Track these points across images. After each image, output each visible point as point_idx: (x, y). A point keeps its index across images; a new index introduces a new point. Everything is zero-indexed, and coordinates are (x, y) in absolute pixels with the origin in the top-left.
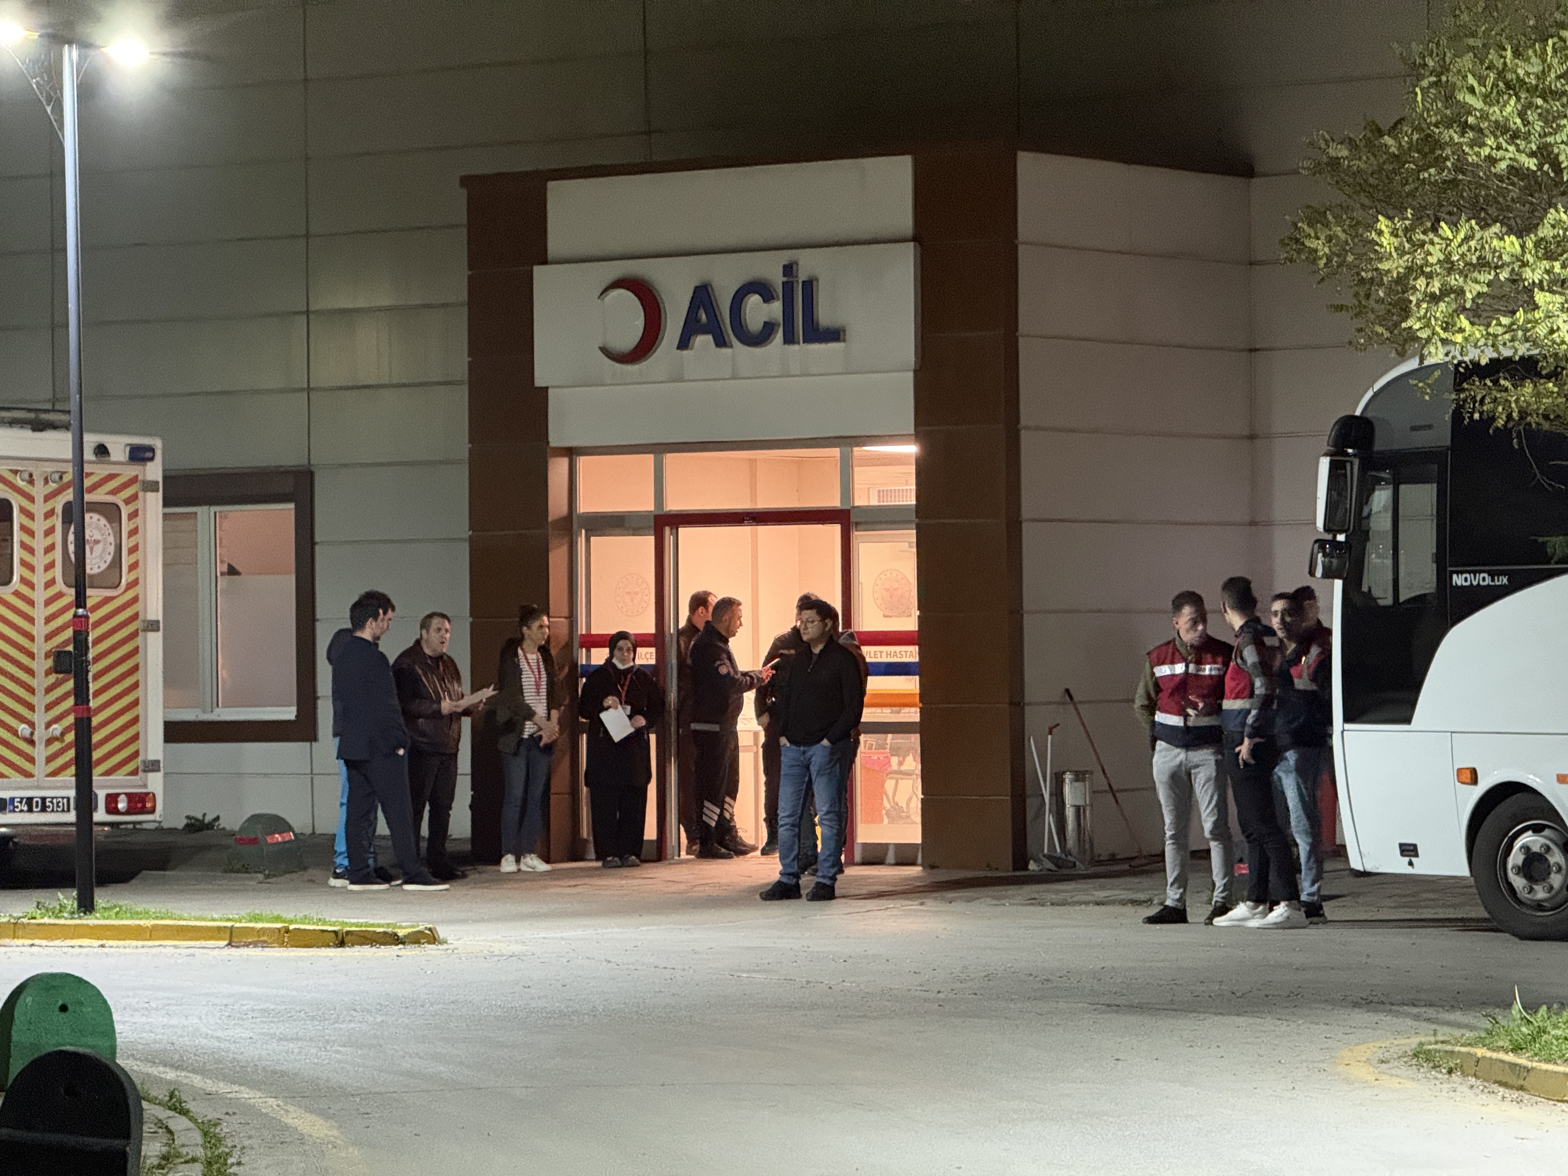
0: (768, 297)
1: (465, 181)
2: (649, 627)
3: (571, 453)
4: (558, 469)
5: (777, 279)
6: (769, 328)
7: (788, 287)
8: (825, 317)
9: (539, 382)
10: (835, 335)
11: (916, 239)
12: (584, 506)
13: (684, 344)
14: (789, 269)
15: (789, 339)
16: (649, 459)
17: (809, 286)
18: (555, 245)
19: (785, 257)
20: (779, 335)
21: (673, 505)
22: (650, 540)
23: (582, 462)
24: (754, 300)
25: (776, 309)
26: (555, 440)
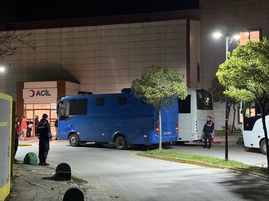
0: (44, 92)
1: (16, 82)
2: (32, 118)
3: (26, 104)
4: (25, 105)
5: (45, 91)
6: (44, 94)
7: (46, 91)
8: (49, 94)
9: (23, 98)
10: (50, 95)
11: (57, 88)
12: (26, 108)
13: (37, 95)
14: (46, 90)
15: (46, 95)
16: (33, 105)
17: (48, 91)
18: (25, 87)
19: (46, 89)
20: (45, 95)
21: (35, 108)
22: (33, 111)
23: (26, 105)
24: (43, 92)
25: (45, 93)
26: (24, 103)
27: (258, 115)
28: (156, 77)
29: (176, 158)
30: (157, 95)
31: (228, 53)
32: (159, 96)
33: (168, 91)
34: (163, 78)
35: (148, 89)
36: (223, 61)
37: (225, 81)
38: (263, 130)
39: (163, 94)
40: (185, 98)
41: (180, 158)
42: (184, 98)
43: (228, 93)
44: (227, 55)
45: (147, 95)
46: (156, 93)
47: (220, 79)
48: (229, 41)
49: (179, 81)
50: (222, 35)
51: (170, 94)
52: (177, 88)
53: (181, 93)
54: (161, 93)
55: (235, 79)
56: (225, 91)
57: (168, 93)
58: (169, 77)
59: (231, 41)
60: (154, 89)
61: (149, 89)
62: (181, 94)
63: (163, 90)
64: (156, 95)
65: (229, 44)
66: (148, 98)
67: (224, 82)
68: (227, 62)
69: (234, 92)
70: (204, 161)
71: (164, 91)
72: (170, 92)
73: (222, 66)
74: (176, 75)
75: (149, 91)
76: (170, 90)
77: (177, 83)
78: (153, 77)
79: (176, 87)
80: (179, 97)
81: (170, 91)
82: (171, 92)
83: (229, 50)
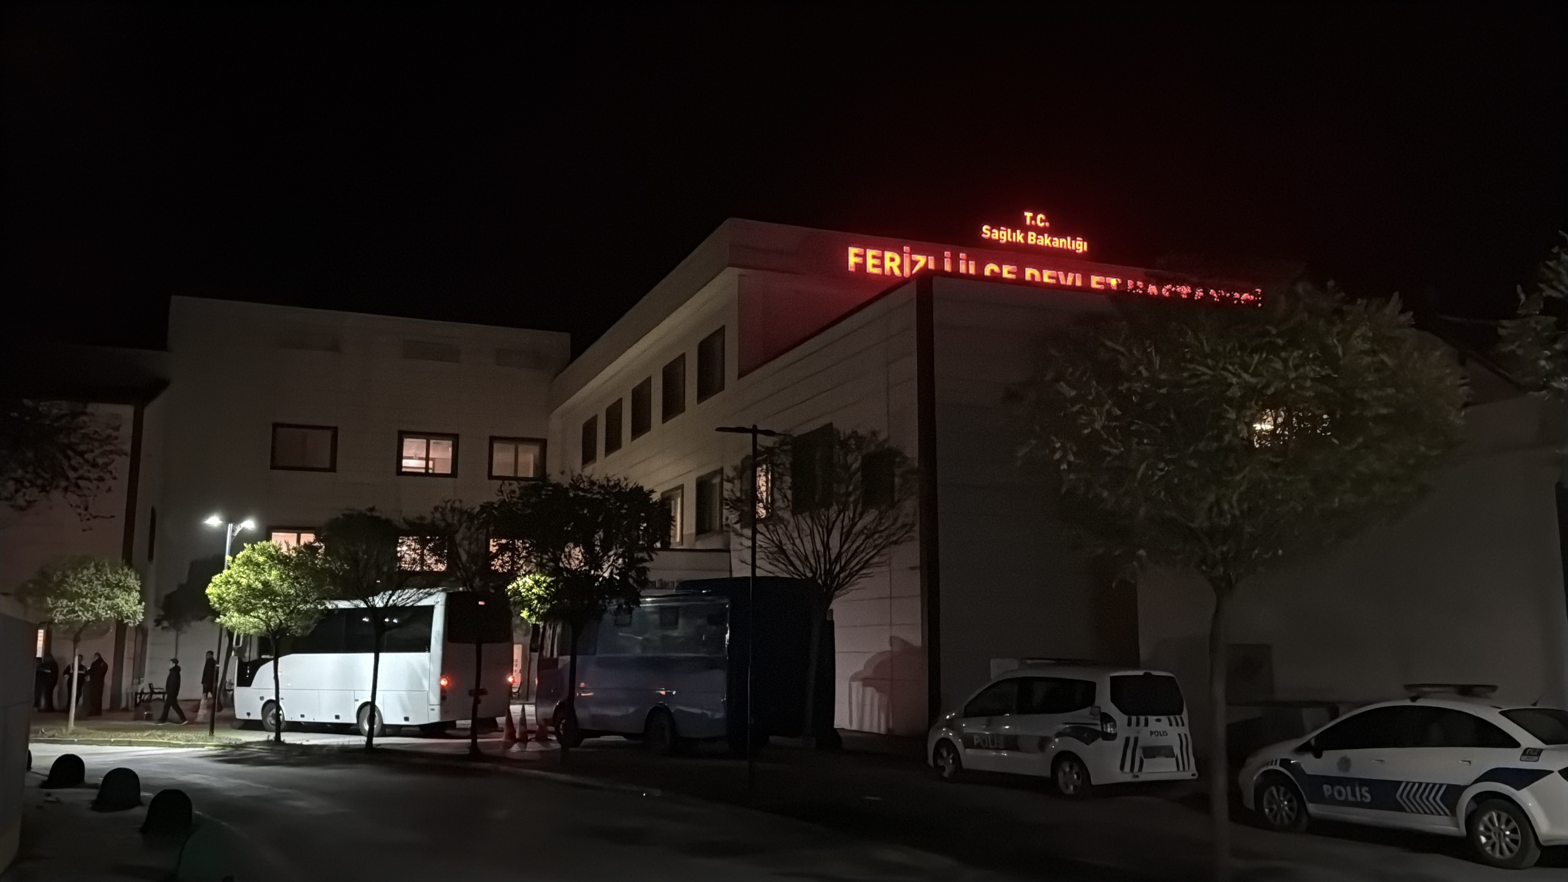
27: (263, 657)
28: (80, 579)
29: (112, 740)
30: (78, 616)
31: (228, 558)
32: (84, 618)
33: (103, 609)
34: (95, 582)
35: (59, 603)
36: (220, 570)
37: (221, 604)
38: (273, 681)
39: (91, 615)
40: (138, 623)
41: (121, 738)
42: (135, 622)
43: (223, 622)
44: (226, 562)
45: (55, 615)
46: (77, 612)
47: (213, 599)
48: (233, 531)
49: (128, 590)
50: (221, 522)
51: (107, 614)
52: (124, 603)
53: (131, 614)
54: (88, 613)
55: (236, 601)
56: (219, 618)
57: (104, 614)
58: (107, 579)
59: (238, 529)
60: (73, 603)
61: (61, 603)
62: (131, 616)
63: (91, 606)
64: (75, 615)
65: (232, 536)
66: (58, 621)
67: (217, 605)
68: (226, 572)
69: (234, 620)
70: (169, 740)
71: (95, 609)
72: (107, 610)
73: (217, 579)
74: (123, 578)
75: (62, 607)
76: (108, 607)
77: (124, 593)
78: (74, 579)
79: (120, 601)
80: (126, 621)
81: (106, 608)
82: (109, 612)
83: (231, 554)
